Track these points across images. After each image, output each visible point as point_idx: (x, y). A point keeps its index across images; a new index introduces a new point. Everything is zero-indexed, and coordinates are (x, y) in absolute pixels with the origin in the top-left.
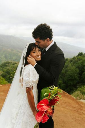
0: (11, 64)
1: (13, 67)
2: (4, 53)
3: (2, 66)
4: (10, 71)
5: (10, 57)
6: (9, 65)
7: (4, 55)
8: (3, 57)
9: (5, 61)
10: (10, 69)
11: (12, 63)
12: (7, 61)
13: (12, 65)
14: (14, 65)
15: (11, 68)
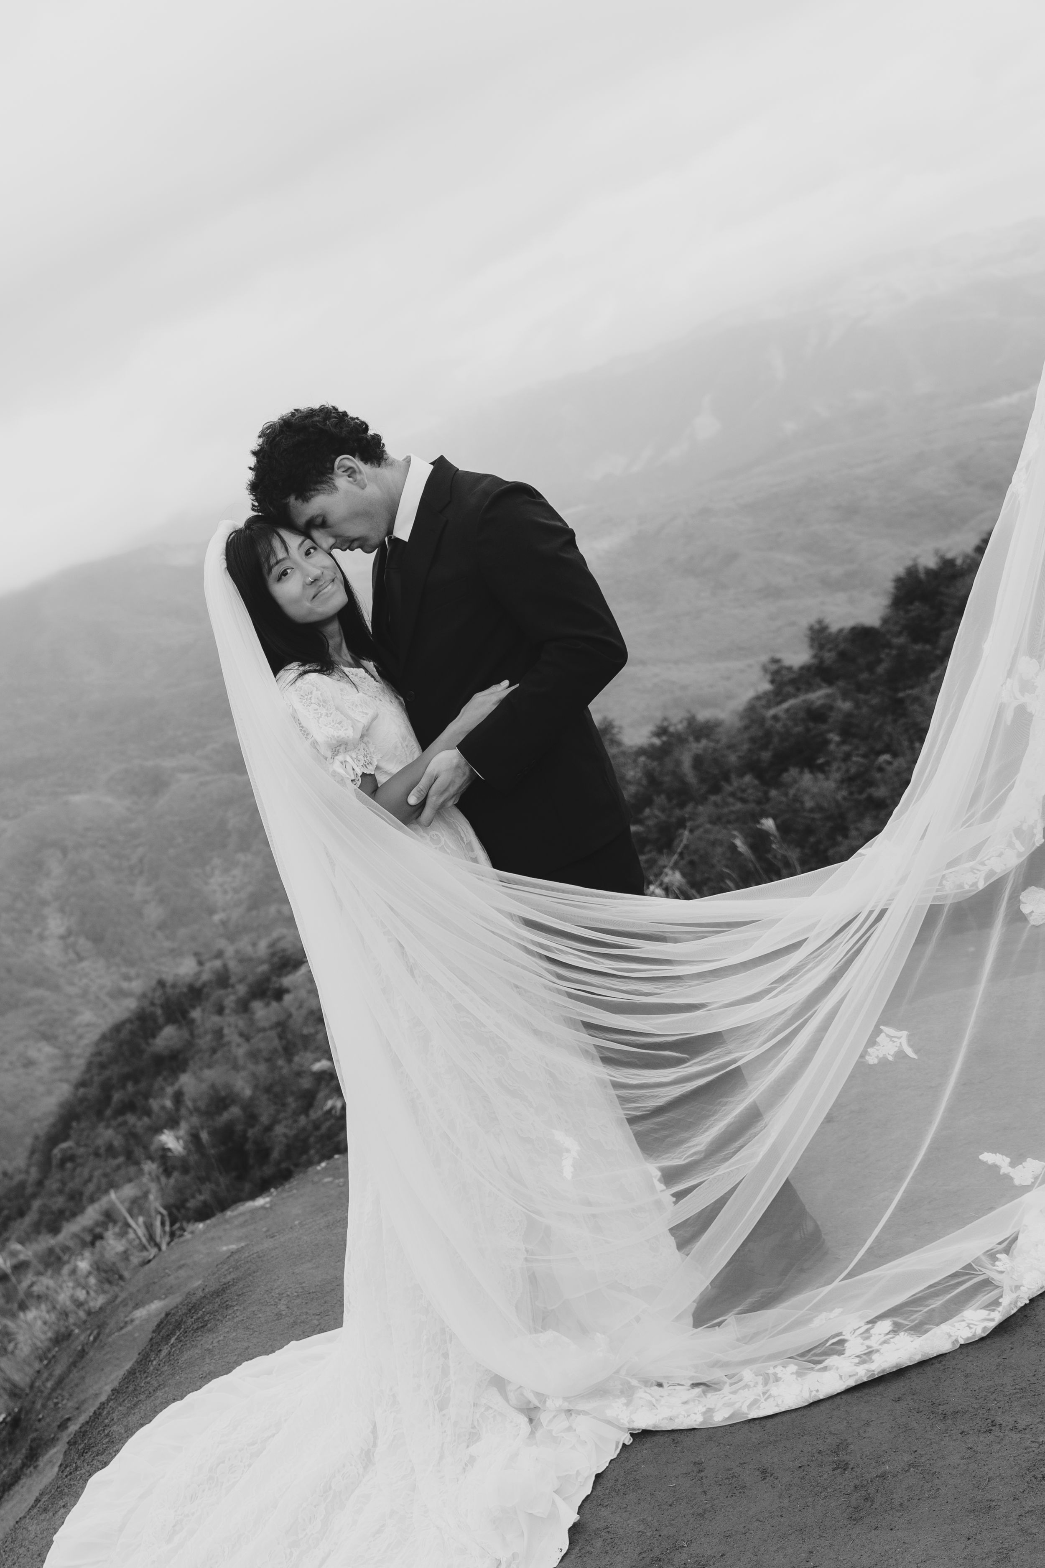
0: (220, 1010)
1: (268, 1042)
2: (46, 888)
3: (107, 1088)
4: (252, 1118)
5: (154, 913)
6: (205, 1042)
7: (56, 924)
8: (52, 950)
9: (118, 994)
10: (243, 1087)
11: (223, 980)
12: (137, 986)
13: (244, 1007)
14: (279, 994)
15: (254, 1055)
